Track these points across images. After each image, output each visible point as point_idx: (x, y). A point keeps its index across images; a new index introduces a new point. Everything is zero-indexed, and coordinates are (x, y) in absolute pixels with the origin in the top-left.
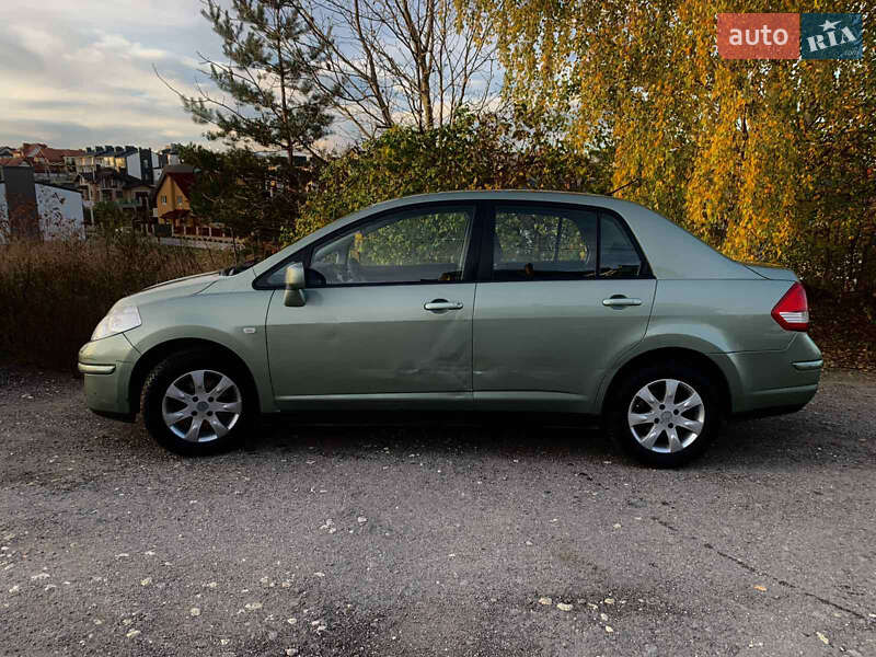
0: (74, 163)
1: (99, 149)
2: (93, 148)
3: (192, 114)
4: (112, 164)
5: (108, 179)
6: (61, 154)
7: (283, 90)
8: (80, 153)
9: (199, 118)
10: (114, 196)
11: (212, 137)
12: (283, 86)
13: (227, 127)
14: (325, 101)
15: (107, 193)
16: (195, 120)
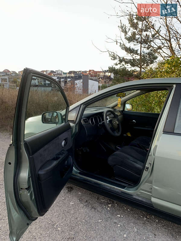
0: (99, 75)
1: (105, 71)
2: (104, 71)
3: (111, 57)
4: (108, 75)
5: (106, 78)
6: (97, 72)
7: (141, 49)
8: (101, 72)
9: (113, 58)
10: (107, 82)
11: (117, 65)
12: (141, 47)
13: (121, 61)
14: (155, 51)
15: (105, 82)
16: (112, 59)
